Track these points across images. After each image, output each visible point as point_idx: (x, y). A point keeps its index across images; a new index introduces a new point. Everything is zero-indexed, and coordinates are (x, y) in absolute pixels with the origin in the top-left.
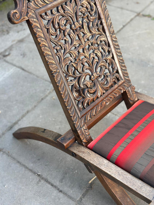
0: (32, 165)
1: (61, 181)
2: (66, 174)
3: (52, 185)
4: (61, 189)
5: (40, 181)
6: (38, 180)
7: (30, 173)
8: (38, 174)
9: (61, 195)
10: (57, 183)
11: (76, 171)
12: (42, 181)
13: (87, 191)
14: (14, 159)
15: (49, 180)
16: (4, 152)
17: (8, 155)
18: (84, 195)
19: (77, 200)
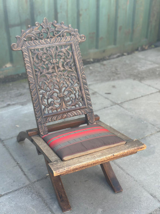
0: (17, 157)
1: (29, 170)
2: (35, 167)
3: (22, 170)
4: (26, 173)
5: (16, 166)
6: (16, 165)
7: (13, 161)
8: (18, 162)
9: (24, 176)
10: (26, 170)
11: (43, 167)
12: (18, 167)
13: (42, 179)
14: (9, 151)
15: (22, 167)
16: (5, 147)
17: (7, 149)
18: (38, 181)
19: (32, 181)
